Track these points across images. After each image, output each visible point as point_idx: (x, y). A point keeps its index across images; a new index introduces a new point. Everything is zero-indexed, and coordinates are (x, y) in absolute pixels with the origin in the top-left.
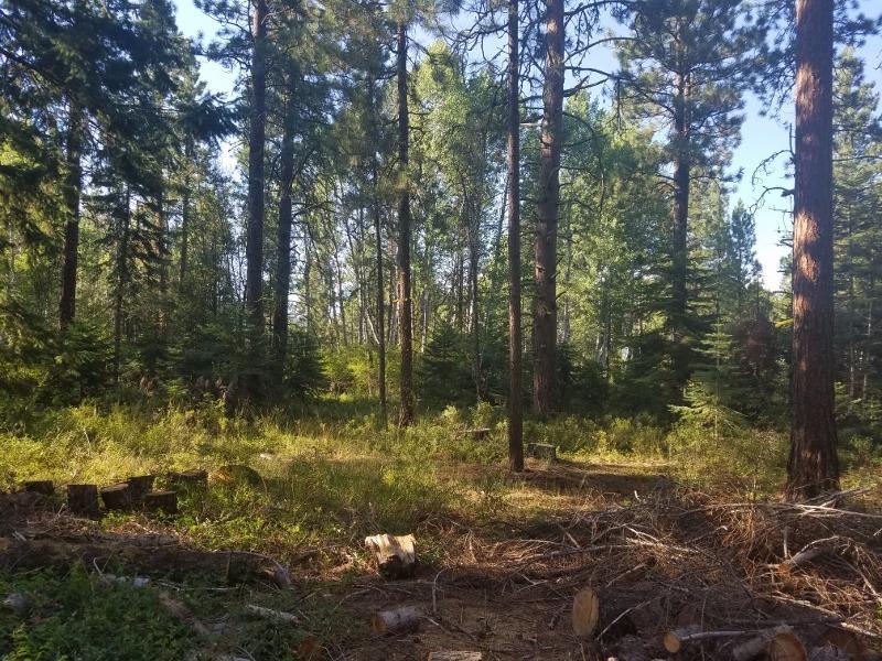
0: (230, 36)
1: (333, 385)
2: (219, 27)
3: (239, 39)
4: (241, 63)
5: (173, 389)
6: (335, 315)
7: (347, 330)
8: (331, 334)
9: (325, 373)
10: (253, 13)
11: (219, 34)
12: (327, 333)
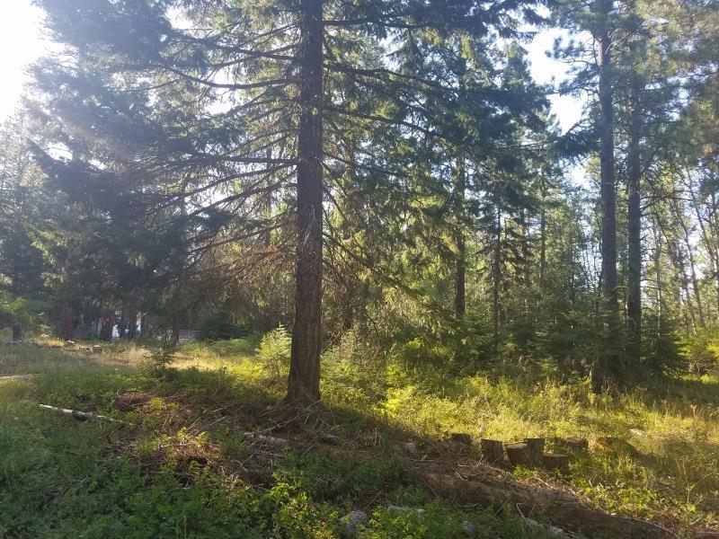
0: (577, 72)
1: (691, 366)
2: (568, 67)
3: (585, 72)
4: (587, 90)
5: (546, 366)
6: (688, 297)
7: (703, 311)
8: (685, 315)
9: (682, 354)
10: (598, 47)
11: (568, 72)
12: (681, 315)
